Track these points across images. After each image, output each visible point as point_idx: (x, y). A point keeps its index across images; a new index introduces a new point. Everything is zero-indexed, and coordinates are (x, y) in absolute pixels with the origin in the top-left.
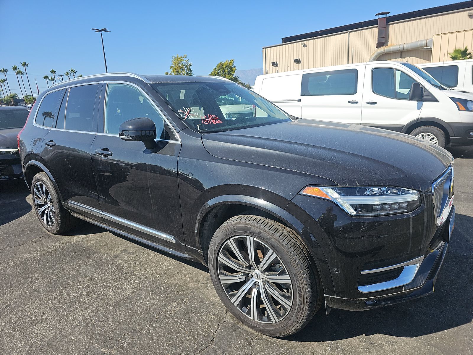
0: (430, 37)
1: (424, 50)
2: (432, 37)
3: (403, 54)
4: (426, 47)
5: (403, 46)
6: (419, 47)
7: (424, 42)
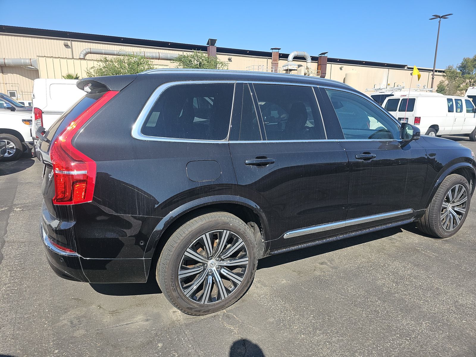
0: (34, 57)
1: (29, 69)
2: (36, 58)
3: (5, 70)
4: (31, 67)
5: (4, 61)
6: (22, 65)
7: (28, 61)
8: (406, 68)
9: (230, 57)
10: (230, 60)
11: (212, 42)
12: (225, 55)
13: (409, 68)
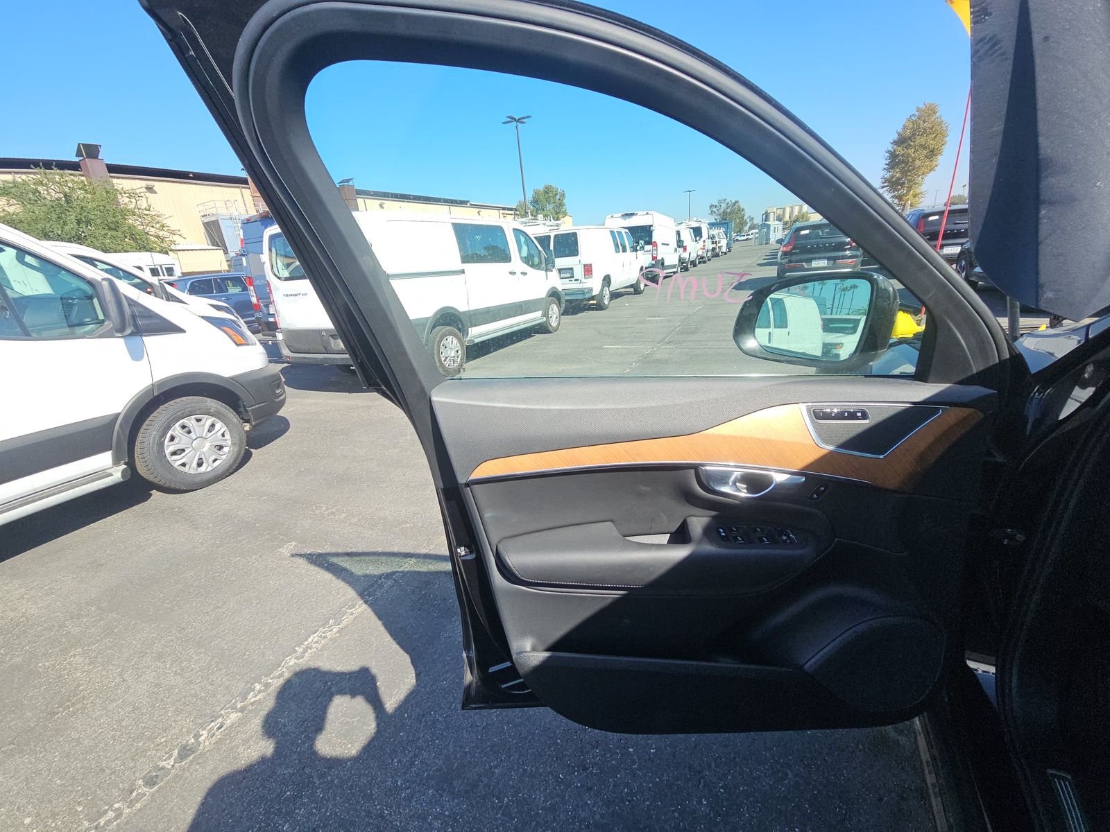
8: (468, 205)
9: (150, 183)
10: (150, 189)
11: (91, 151)
12: (134, 179)
13: (472, 205)
